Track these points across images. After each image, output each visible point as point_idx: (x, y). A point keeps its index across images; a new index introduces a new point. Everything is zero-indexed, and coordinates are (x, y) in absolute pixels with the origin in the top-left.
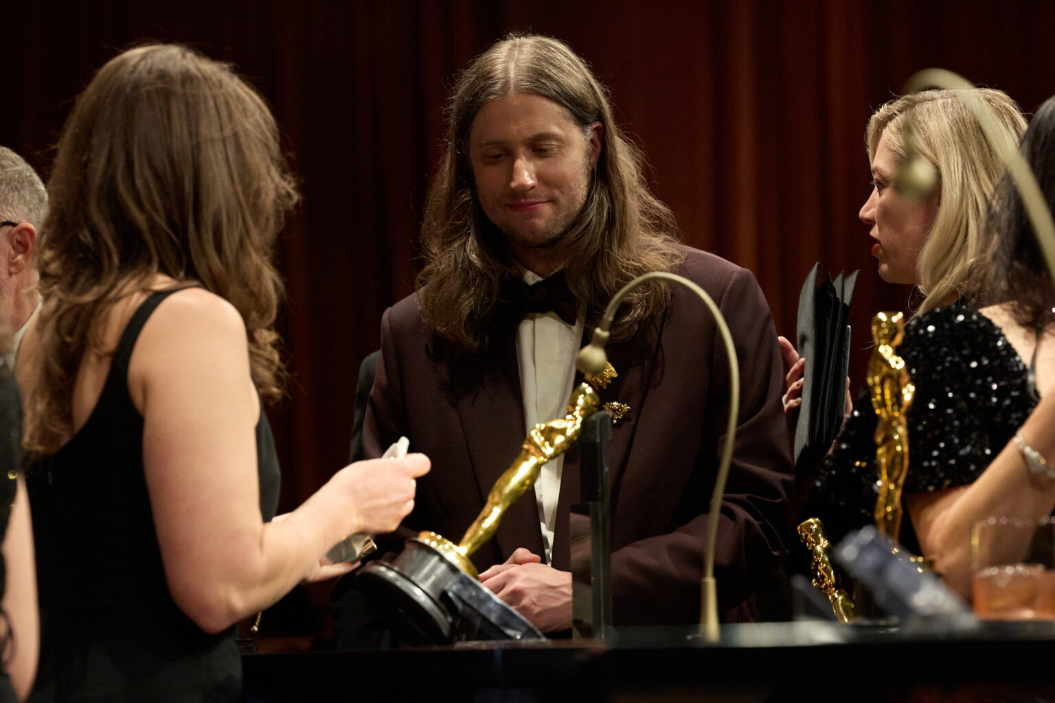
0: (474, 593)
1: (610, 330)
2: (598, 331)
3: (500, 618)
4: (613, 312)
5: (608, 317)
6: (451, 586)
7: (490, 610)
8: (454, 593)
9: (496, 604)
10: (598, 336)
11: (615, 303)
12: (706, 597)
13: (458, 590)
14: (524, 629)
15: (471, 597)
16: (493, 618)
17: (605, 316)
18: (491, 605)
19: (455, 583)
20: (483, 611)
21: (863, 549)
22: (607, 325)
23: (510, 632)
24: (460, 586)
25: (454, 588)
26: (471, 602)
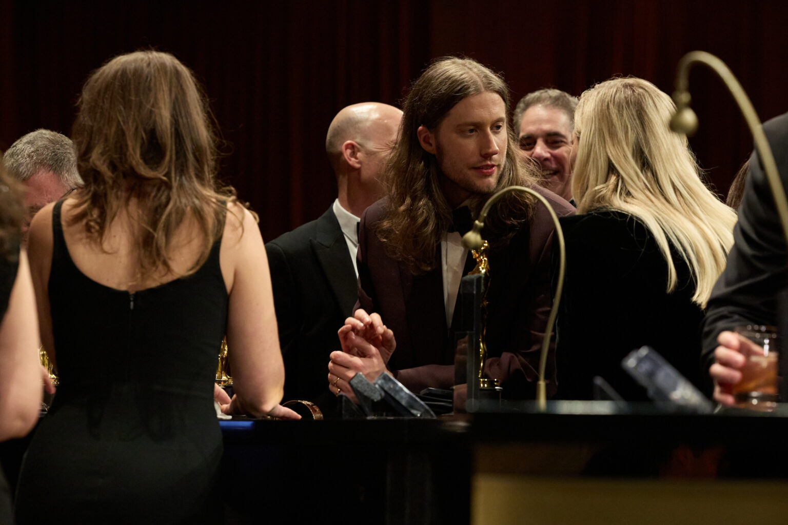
0: (392, 386)
1: (484, 222)
2: (477, 222)
3: (408, 402)
4: (487, 211)
5: (484, 213)
6: (378, 381)
7: (402, 397)
8: (379, 385)
9: (406, 393)
10: (476, 225)
11: (488, 205)
12: (539, 390)
13: (382, 383)
14: (423, 410)
15: (390, 388)
16: (404, 403)
17: (482, 213)
18: (402, 394)
19: (379, 379)
20: (397, 397)
21: (640, 361)
22: (482, 218)
23: (414, 412)
24: (383, 381)
25: (380, 382)
26: (390, 392)
